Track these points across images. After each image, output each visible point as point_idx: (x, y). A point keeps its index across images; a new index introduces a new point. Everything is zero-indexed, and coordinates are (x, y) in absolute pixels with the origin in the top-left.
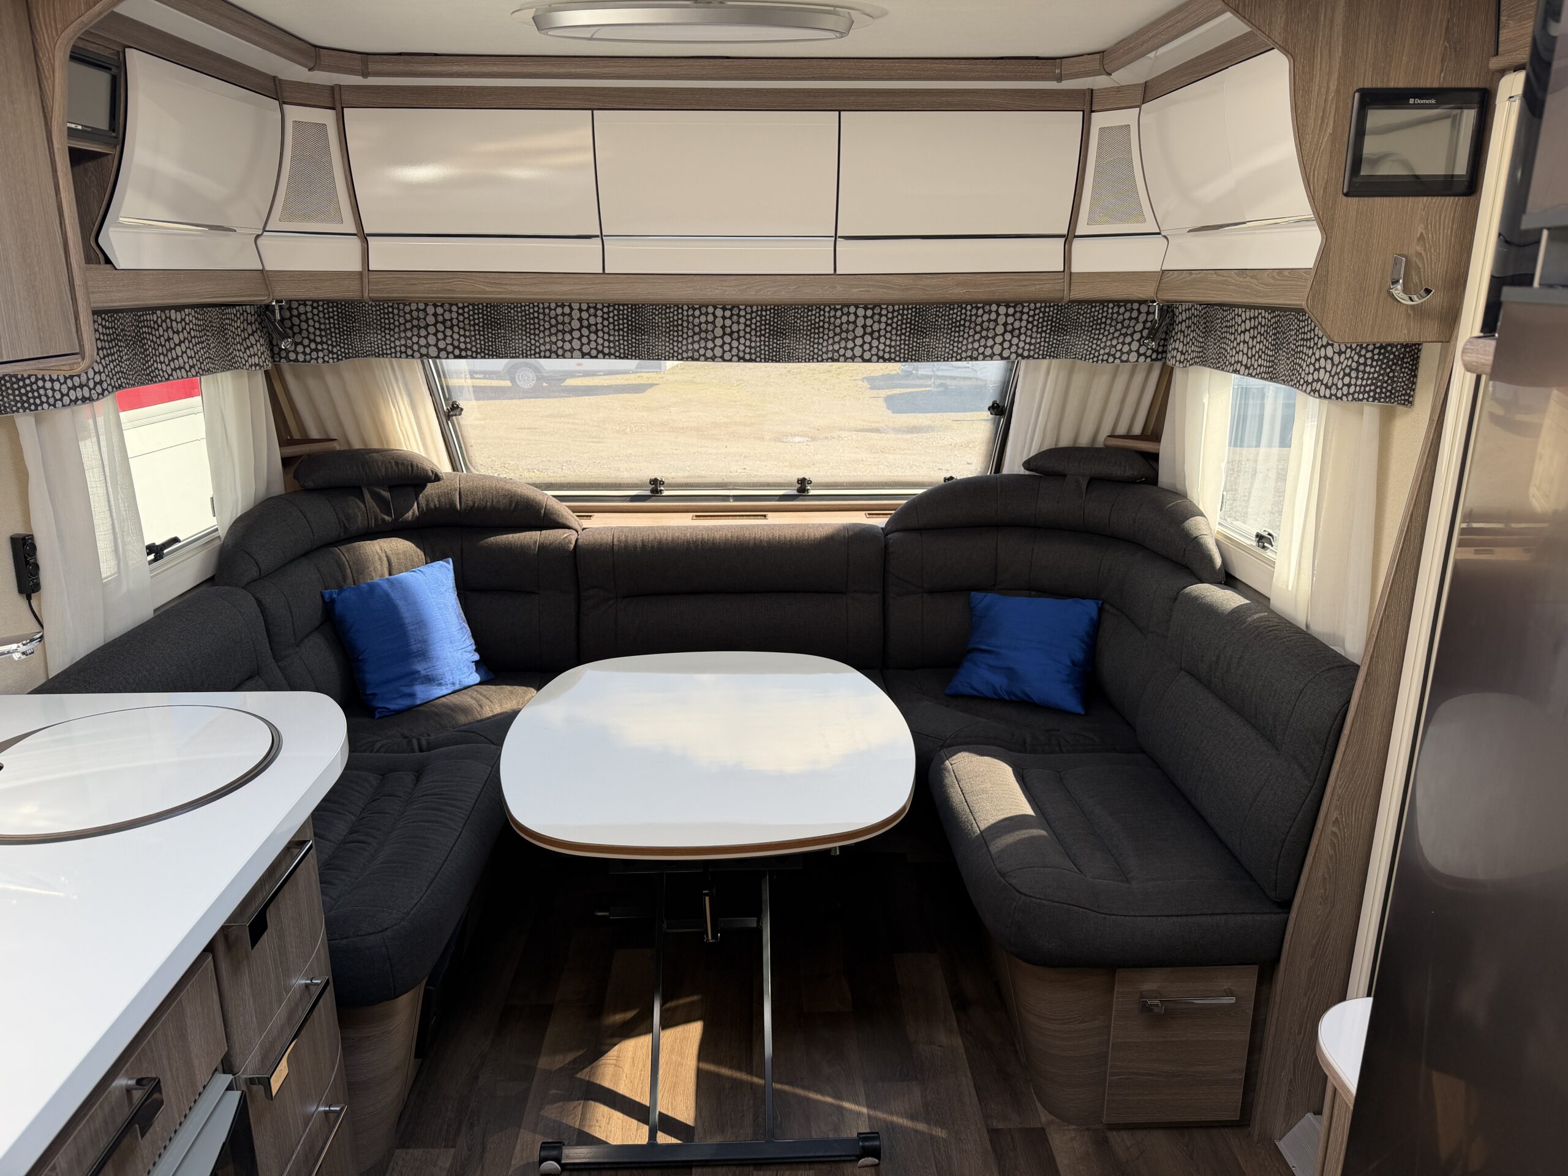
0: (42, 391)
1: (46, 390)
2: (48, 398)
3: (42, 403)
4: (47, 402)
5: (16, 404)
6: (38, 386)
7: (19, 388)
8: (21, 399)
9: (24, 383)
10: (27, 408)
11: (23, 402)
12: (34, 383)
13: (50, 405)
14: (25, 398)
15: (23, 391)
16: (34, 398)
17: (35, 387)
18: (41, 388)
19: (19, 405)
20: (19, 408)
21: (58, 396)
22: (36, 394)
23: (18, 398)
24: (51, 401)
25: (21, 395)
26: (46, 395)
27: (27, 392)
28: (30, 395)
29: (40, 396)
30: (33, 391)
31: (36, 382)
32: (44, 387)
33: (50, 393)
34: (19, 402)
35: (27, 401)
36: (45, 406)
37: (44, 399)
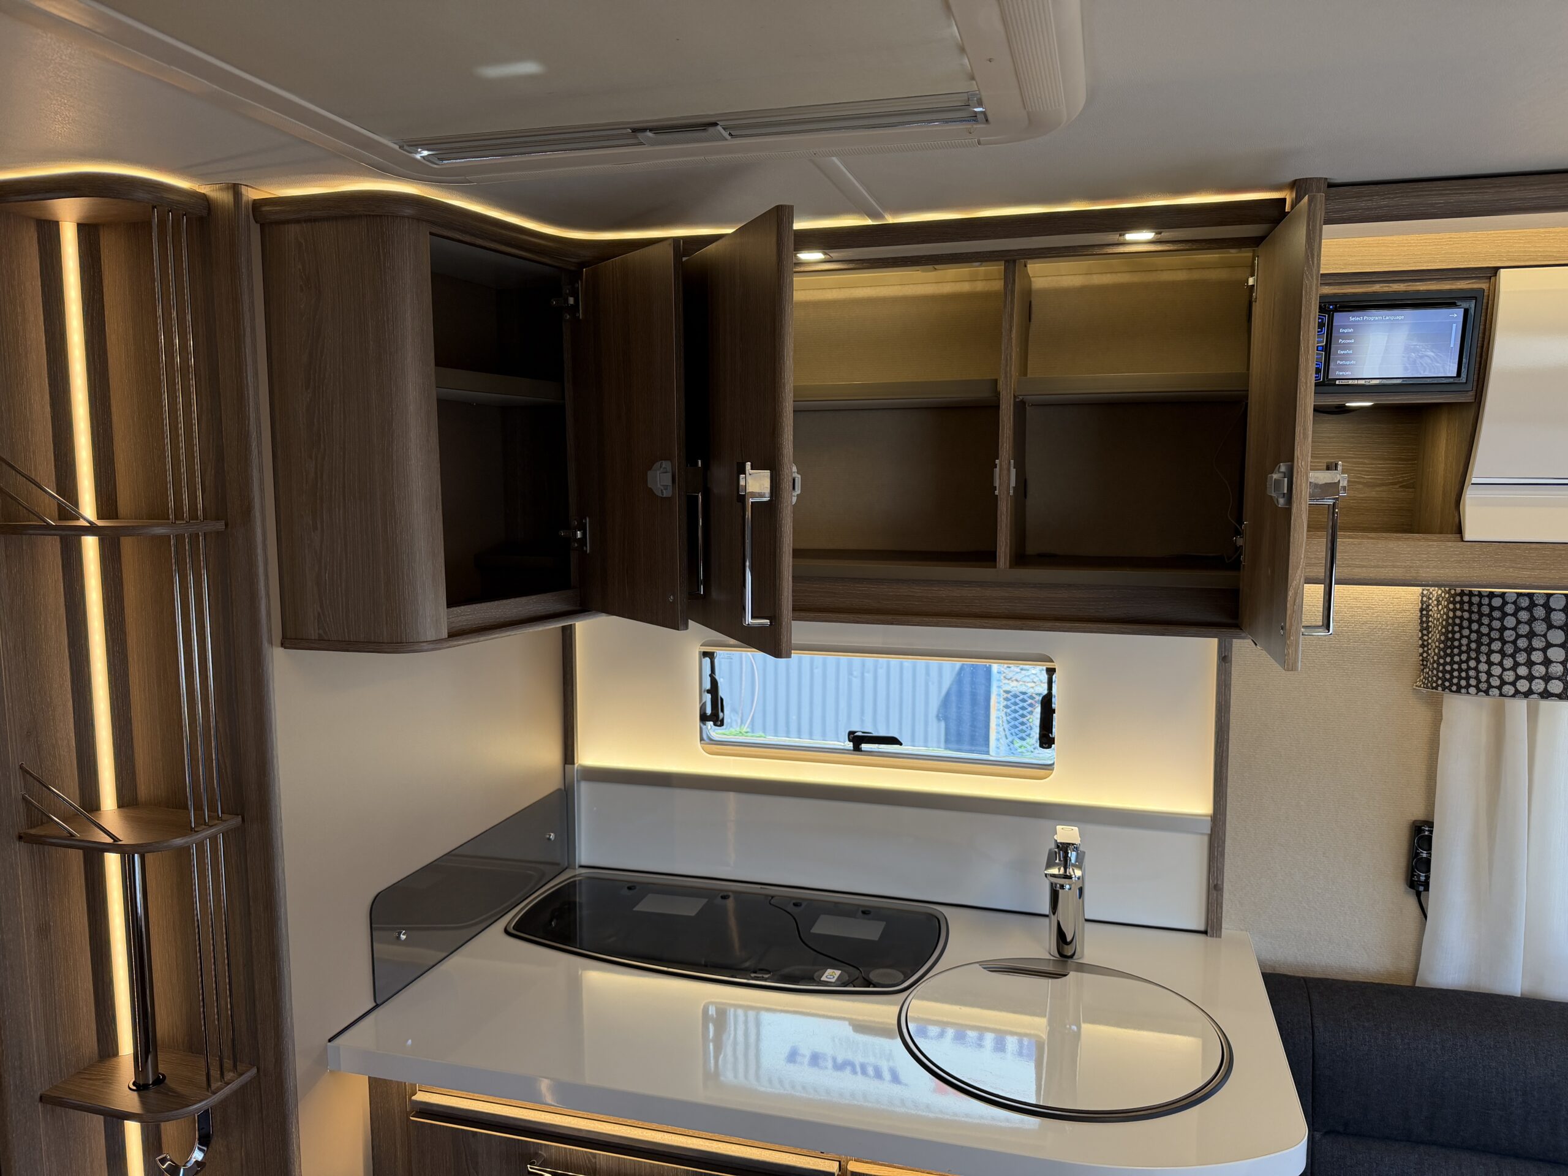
0: (1472, 673)
1: (1478, 672)
2: (1479, 681)
3: (1468, 686)
4: (1477, 687)
5: (1437, 680)
6: (1468, 665)
7: (1444, 665)
8: (1444, 676)
9: (1452, 659)
10: (1447, 688)
11: (1444, 680)
12: (1464, 662)
13: (1479, 690)
14: (1448, 676)
15: (1448, 668)
16: (1460, 678)
17: (1464, 666)
18: (1472, 669)
19: (1440, 682)
20: (1438, 686)
21: (1496, 682)
22: (1463, 674)
23: (1440, 675)
24: (1483, 686)
25: (1444, 672)
26: (1477, 678)
27: (1453, 670)
28: (1456, 674)
29: (1468, 678)
30: (1460, 670)
31: (1467, 662)
32: (1476, 669)
33: (1483, 677)
34: (1440, 678)
35: (1450, 680)
36: (1472, 690)
37: (1473, 682)
